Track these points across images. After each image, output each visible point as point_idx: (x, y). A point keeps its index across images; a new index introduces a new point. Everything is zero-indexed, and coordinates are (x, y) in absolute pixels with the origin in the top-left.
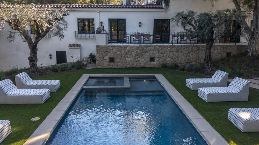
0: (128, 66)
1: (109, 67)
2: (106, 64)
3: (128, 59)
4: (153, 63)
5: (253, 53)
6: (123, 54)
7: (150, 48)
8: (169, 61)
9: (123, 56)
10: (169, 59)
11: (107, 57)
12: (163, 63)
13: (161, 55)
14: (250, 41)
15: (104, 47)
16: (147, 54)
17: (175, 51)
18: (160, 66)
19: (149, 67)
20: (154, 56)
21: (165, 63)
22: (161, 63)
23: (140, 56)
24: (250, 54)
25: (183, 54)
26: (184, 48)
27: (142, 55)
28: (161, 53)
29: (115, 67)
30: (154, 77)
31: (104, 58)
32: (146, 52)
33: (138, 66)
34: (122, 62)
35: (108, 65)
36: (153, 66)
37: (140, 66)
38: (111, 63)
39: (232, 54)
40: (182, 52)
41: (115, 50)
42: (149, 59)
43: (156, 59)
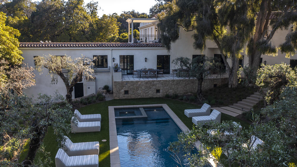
0: (139, 97)
1: (124, 98)
2: (122, 96)
3: (139, 92)
4: (158, 94)
5: (231, 86)
6: (135, 88)
7: (156, 82)
8: (171, 92)
9: (135, 89)
10: (171, 91)
11: (123, 91)
12: (167, 94)
13: (165, 87)
14: (230, 76)
15: (120, 82)
16: (154, 87)
17: (175, 84)
18: (164, 96)
19: (155, 97)
20: (159, 89)
21: (168, 93)
22: (165, 94)
23: (149, 89)
24: (230, 86)
25: (182, 86)
26: (182, 81)
27: (150, 88)
28: (165, 86)
29: (129, 98)
30: (162, 107)
31: (121, 91)
32: (153, 85)
33: (147, 97)
34: (135, 94)
35: (124, 97)
36: (159, 97)
37: (149, 97)
38: (125, 95)
39: (218, 85)
40: (180, 85)
41: (129, 85)
42: (156, 91)
43: (161, 91)
